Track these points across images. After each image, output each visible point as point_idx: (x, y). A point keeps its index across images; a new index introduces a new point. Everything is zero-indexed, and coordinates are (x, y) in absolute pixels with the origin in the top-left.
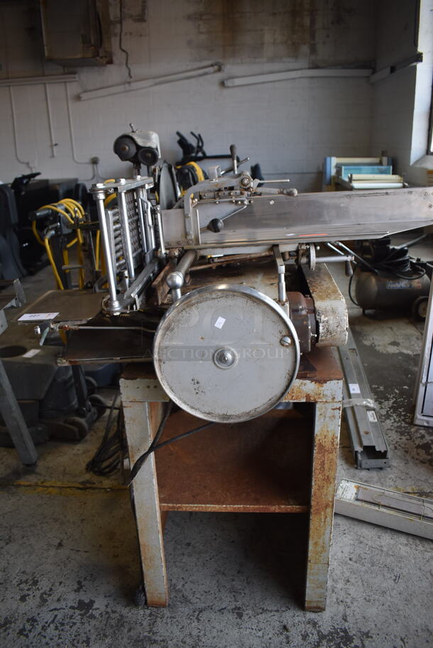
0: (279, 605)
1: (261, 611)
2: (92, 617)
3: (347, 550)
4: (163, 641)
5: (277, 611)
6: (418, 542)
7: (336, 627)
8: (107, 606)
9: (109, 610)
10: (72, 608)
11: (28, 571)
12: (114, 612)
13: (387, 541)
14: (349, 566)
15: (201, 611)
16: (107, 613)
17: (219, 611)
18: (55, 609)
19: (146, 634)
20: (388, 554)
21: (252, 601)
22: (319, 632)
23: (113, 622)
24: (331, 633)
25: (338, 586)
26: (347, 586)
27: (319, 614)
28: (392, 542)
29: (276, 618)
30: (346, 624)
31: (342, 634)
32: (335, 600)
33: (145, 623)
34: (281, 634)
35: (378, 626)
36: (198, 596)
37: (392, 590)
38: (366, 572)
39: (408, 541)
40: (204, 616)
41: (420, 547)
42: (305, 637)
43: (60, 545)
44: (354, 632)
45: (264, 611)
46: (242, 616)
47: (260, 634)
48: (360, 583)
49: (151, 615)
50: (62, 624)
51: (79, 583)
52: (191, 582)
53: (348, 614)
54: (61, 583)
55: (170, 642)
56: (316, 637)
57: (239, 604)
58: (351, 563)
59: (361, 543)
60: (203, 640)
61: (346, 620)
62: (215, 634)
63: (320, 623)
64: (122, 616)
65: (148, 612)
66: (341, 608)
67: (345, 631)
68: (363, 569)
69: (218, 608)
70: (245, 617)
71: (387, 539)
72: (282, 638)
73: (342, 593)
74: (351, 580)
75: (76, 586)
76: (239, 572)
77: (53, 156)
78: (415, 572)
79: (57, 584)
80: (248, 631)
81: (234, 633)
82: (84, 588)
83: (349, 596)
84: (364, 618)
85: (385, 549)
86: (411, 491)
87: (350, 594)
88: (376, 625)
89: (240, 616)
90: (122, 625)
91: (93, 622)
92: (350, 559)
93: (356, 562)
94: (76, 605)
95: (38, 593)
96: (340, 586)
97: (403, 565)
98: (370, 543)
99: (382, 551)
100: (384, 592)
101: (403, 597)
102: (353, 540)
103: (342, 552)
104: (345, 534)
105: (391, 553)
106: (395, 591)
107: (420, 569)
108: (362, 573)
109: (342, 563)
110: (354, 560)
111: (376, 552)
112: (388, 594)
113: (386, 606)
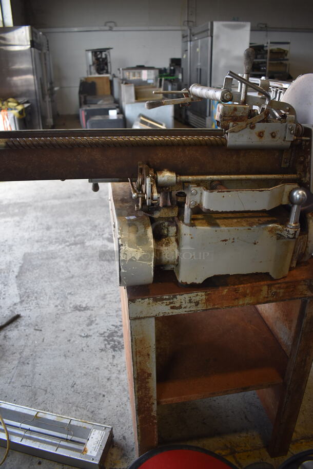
7: (119, 352)
14: (106, 390)
20: (73, 403)
25: (116, 375)
26: (110, 375)
30: (113, 353)
32: (119, 366)
35: (94, 355)
38: (94, 387)
48: (100, 379)
58: (104, 393)
59: (92, 412)
66: (115, 362)
67: (114, 350)
68: (95, 390)
74: (106, 380)
83: (109, 369)
85: (74, 408)
92: (104, 396)
93: (100, 394)
96: (114, 375)
97: (65, 396)
98: (85, 412)
99: (77, 406)
100: (85, 375)
101: (73, 374)
102: (99, 414)
103: (109, 401)
104: (105, 419)
105: (70, 405)
106: (77, 376)
107: (53, 394)
108: (97, 386)
109: (111, 392)
110: (101, 396)
111: (82, 404)
112: (83, 374)
113: (86, 367)
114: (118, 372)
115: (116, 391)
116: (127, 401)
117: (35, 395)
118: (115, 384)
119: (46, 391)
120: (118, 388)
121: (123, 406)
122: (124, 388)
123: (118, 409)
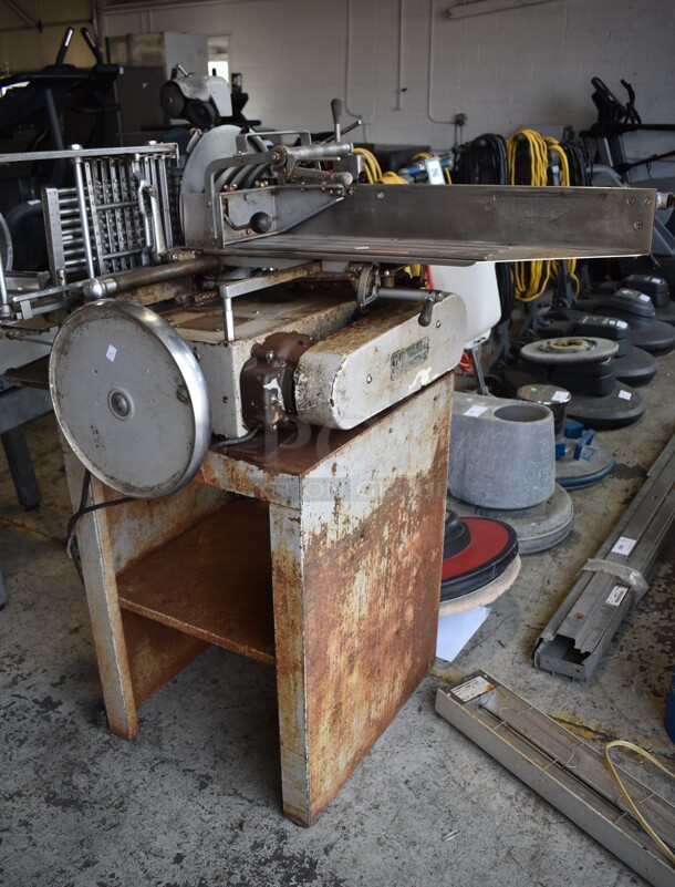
0: (259, 796)
1: (232, 792)
2: (48, 719)
3: (415, 767)
4: (96, 775)
5: (250, 801)
6: (532, 801)
7: (308, 853)
8: (70, 714)
9: (69, 719)
10: (36, 701)
11: (23, 646)
12: (72, 723)
13: (485, 780)
14: (395, 790)
15: (163, 762)
16: (65, 721)
17: (184, 771)
18: (19, 696)
19: (85, 760)
20: (467, 798)
21: (232, 777)
22: (280, 848)
23: (62, 733)
24: (294, 857)
26: (368, 813)
27: (300, 828)
28: (491, 785)
29: (242, 808)
30: (323, 857)
31: (307, 866)
32: (336, 822)
33: (94, 748)
34: (232, 829)
35: (365, 880)
36: (175, 744)
37: (429, 845)
38: (414, 807)
39: (517, 794)
40: (161, 770)
41: (528, 811)
42: (256, 846)
43: (76, 630)
44: (324, 871)
45: (236, 793)
46: (205, 788)
47: (207, 817)
48: (390, 817)
49: (107, 742)
50: (13, 714)
51: (63, 678)
52: (181, 726)
53: (337, 846)
54: (45, 671)
55: (102, 780)
56: (270, 853)
57: (212, 773)
58: (403, 786)
59: (444, 767)
60: (138, 794)
61: (326, 852)
62: (156, 793)
63: (290, 840)
64: (77, 730)
65: (107, 737)
66: (335, 835)
67: (313, 864)
68: (414, 801)
69: (185, 767)
70: (207, 791)
71: (488, 777)
72: (229, 835)
73: (355, 818)
74: (383, 809)
75: (57, 680)
76: (246, 737)
77: (398, 108)
78: (487, 838)
79: (41, 671)
80: (198, 807)
81: (178, 803)
82: (63, 686)
83: (359, 826)
84: (355, 861)
85: (470, 790)
86: (592, 728)
87: (362, 824)
88: (361, 877)
89: (203, 786)
90: (69, 741)
91: (44, 725)
92: (407, 782)
93: (410, 789)
94: (40, 700)
95: (15, 673)
96: (359, 808)
97: (477, 821)
98: (455, 773)
99: (463, 790)
100: (414, 844)
101: (436, 861)
102: (434, 759)
103: (404, 768)
104: (430, 746)
105: (474, 799)
106: (431, 849)
107: (498, 838)
108: (405, 806)
109: (390, 781)
110: (411, 784)
111: (453, 789)
112: (417, 847)
113: (401, 861)
114: (349, 810)
115: (380, 778)
116: (375, 752)
117: (533, 858)
118: (373, 790)
119: (509, 853)
120: (373, 781)
121: (388, 748)
122: (363, 774)
123: (397, 749)
